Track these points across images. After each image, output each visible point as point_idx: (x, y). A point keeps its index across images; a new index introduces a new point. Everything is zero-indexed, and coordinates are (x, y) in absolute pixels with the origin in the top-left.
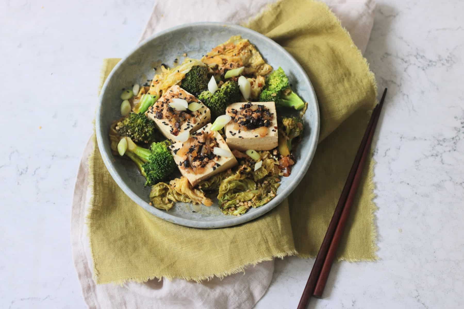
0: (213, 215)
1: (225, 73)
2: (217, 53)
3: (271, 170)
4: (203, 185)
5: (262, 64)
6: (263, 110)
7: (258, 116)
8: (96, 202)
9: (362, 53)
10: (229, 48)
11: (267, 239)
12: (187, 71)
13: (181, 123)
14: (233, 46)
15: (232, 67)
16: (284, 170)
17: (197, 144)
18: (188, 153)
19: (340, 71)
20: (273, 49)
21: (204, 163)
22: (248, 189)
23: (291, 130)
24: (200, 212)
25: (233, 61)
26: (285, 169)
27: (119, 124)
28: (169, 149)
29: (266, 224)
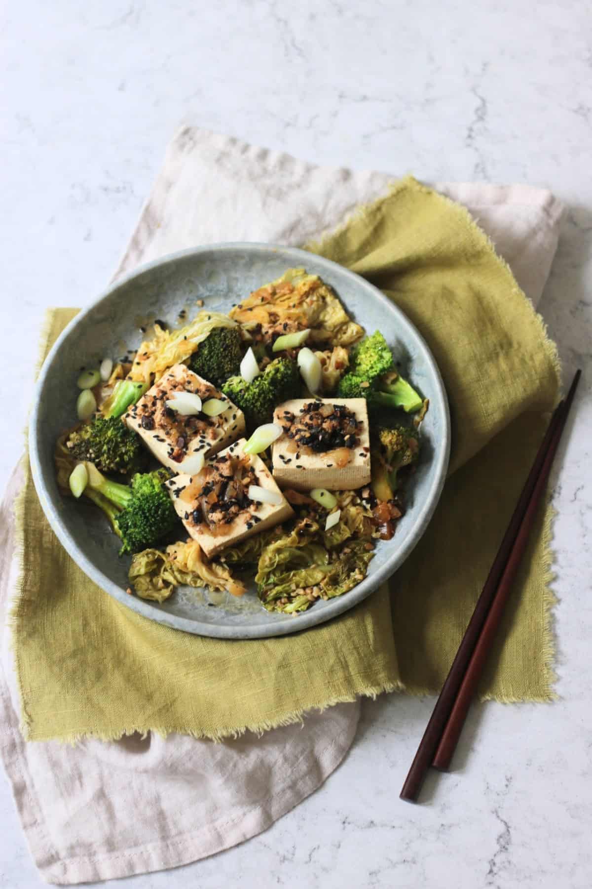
0: (247, 611)
1: (274, 341)
2: (259, 301)
3: (357, 528)
5: (345, 323)
6: (343, 414)
7: (334, 428)
8: (28, 583)
9: (534, 306)
10: (283, 291)
11: (346, 662)
12: (202, 338)
13: (188, 438)
14: (290, 290)
15: (288, 330)
16: (382, 528)
17: (218, 478)
18: (201, 495)
19: (492, 339)
20: (365, 295)
21: (231, 516)
22: (313, 563)
23: (396, 453)
24: (222, 605)
25: (289, 318)
26: (383, 526)
27: (72, 436)
28: (165, 488)
29: (345, 631)
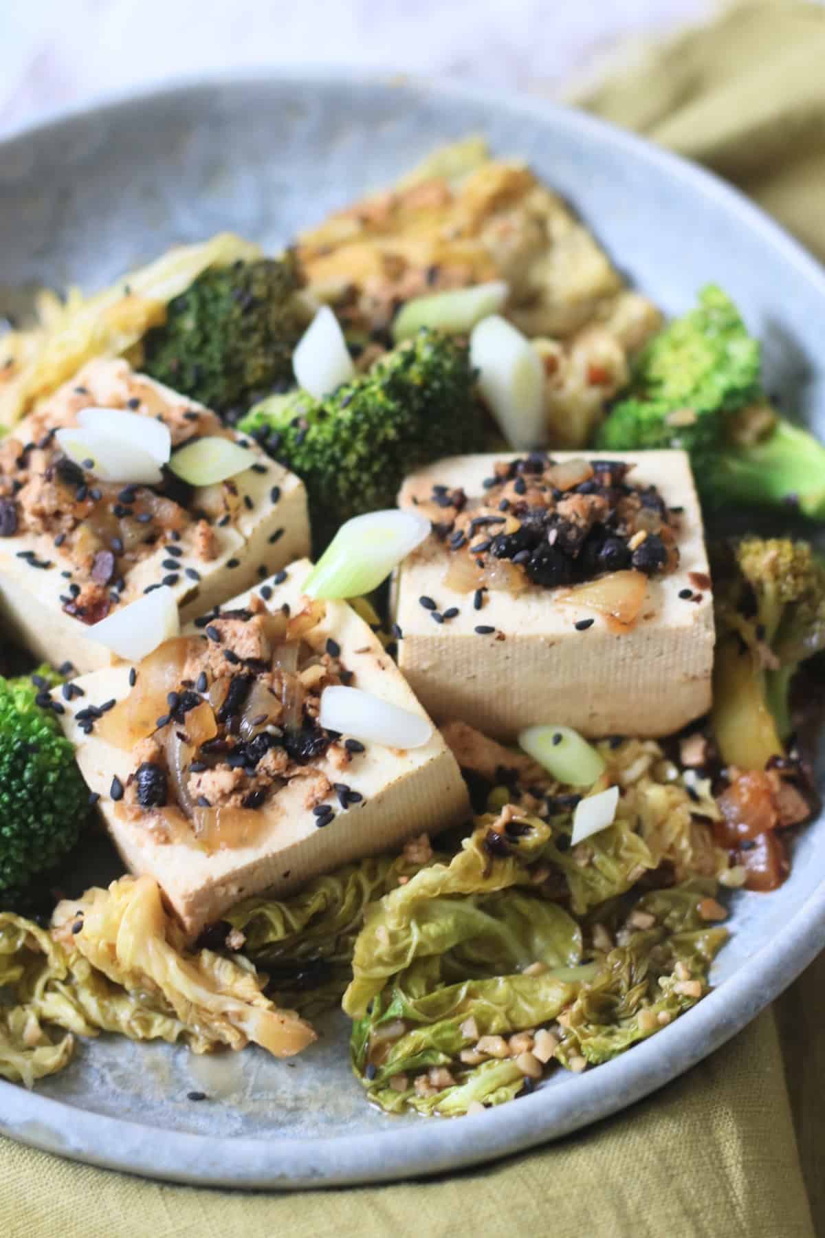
0: (315, 1115)
1: (395, 313)
2: (349, 228)
3: (672, 849)
4: (255, 928)
5: (604, 296)
6: (620, 485)
7: (593, 513)
10: (421, 200)
12: (177, 284)
13: (126, 553)
14: (441, 197)
16: (752, 852)
17: (220, 665)
18: (164, 723)
21: (263, 782)
22: (532, 962)
23: (789, 610)
24: (234, 1098)
26: (754, 846)
29: (650, 1156)
